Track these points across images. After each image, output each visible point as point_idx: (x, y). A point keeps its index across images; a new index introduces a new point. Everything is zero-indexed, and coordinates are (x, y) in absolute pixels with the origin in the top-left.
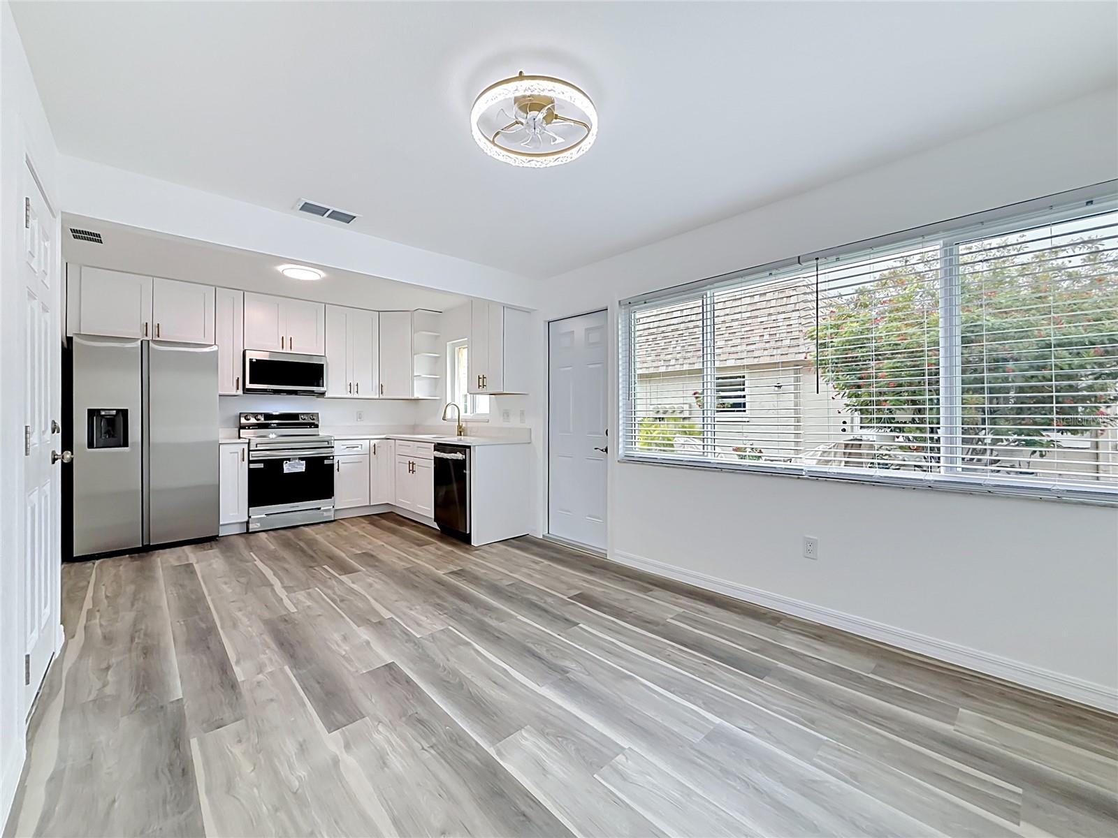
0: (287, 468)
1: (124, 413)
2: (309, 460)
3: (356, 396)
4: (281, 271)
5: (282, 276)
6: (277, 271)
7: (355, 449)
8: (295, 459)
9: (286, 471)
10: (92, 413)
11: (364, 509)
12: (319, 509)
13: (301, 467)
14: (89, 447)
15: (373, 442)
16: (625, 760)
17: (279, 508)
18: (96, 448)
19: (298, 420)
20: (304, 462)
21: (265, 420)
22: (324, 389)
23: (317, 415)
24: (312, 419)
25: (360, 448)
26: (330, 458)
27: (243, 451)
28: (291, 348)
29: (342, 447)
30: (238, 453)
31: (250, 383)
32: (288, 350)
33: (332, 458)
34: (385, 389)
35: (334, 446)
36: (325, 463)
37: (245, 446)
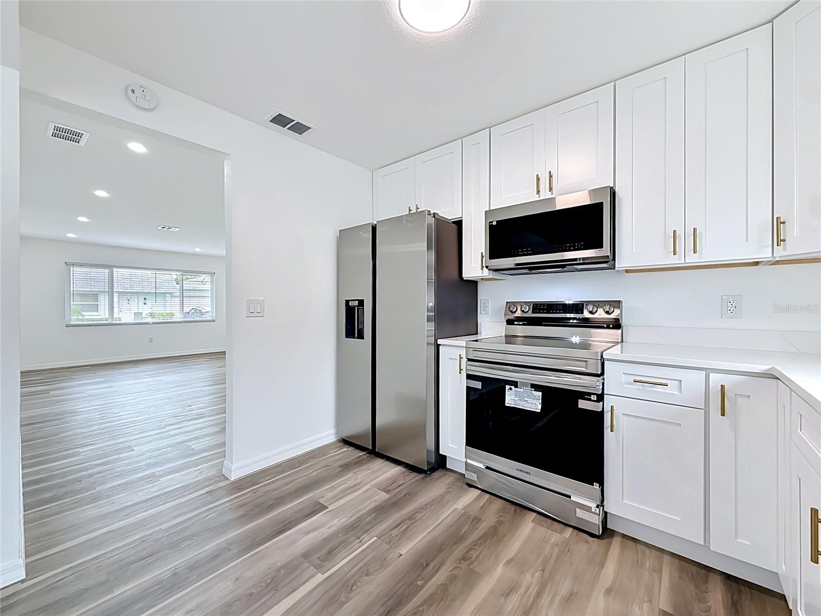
0: (512, 399)
1: (362, 303)
2: (549, 394)
3: (692, 259)
7: (660, 389)
8: (524, 385)
9: (509, 402)
10: (347, 303)
12: (568, 496)
13: (533, 403)
14: (346, 337)
15: (714, 378)
19: (583, 312)
21: (533, 312)
22: (605, 251)
23: (617, 304)
24: (607, 313)
25: (672, 390)
26: (594, 398)
27: (461, 358)
28: (551, 189)
29: (624, 378)
30: (456, 359)
31: (490, 258)
32: (545, 194)
33: (600, 398)
34: (792, 232)
35: (602, 374)
36: (583, 404)
37: (463, 353)
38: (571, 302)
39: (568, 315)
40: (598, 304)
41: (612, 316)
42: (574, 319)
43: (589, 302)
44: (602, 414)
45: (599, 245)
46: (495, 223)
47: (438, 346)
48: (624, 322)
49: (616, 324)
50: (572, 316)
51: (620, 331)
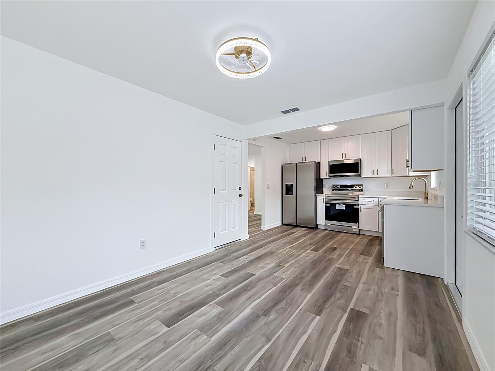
0: (338, 207)
1: (292, 185)
2: (347, 205)
3: (377, 176)
4: (320, 129)
5: (320, 131)
6: (319, 130)
7: (370, 202)
8: (341, 204)
9: (337, 208)
10: (286, 185)
11: (376, 233)
12: (352, 227)
13: (343, 208)
14: (286, 194)
15: (380, 199)
16: (204, 338)
17: (335, 223)
18: (288, 195)
19: (353, 187)
20: (345, 205)
21: (340, 187)
22: (359, 173)
23: (362, 185)
24: (360, 187)
25: (372, 202)
26: (357, 205)
27: (323, 199)
28: (346, 157)
29: (363, 201)
30: (322, 199)
31: (330, 173)
32: (344, 158)
33: (358, 205)
34: (394, 172)
35: (359, 200)
36: (355, 207)
37: (324, 197)
38: (349, 185)
39: (349, 188)
40: (357, 185)
41: (361, 188)
42: (350, 189)
43: (355, 185)
44: (359, 208)
45: (358, 172)
46: (331, 165)
47: (316, 196)
48: (363, 190)
49: (362, 190)
50: (350, 188)
51: (362, 192)
